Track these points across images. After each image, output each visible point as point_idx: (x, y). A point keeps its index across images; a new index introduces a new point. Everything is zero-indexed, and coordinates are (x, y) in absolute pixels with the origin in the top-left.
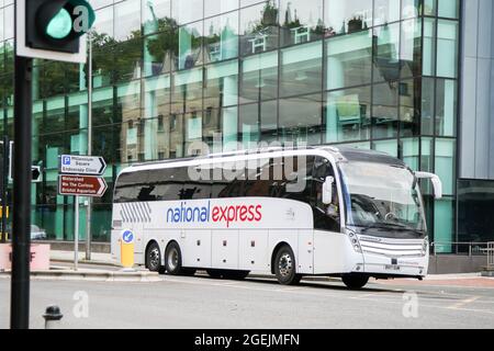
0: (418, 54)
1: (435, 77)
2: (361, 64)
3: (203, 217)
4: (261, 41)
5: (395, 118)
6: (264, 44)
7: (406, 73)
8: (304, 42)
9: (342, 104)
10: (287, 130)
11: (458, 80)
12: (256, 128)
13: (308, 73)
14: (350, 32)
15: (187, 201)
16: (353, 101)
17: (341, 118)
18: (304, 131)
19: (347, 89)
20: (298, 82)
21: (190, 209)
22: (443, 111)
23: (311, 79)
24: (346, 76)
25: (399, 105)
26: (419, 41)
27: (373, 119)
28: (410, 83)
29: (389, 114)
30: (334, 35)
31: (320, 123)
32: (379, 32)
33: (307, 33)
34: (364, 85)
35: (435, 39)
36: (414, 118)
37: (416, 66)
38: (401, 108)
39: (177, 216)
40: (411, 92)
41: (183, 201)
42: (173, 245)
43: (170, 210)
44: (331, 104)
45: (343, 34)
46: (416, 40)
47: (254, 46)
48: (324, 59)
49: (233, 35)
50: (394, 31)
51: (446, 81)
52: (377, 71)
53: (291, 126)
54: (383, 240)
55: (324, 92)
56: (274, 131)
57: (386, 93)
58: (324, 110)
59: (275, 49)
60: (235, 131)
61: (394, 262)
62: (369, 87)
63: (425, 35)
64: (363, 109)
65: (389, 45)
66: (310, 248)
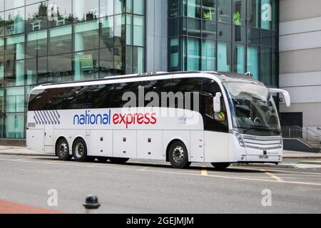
0: (124, 33)
1: (132, 46)
2: (93, 37)
3: (105, 121)
4: (37, 24)
5: (112, 67)
6: (39, 26)
7: (118, 43)
8: (61, 25)
9: (83, 59)
10: (53, 73)
11: (145, 47)
12: (35, 72)
13: (64, 42)
14: (87, 20)
15: (91, 110)
16: (89, 58)
17: (83, 67)
18: (62, 74)
19: (85, 51)
20: (59, 47)
21: (93, 115)
22: (137, 65)
23: (66, 45)
24: (85, 44)
25: (114, 61)
26: (124, 26)
27: (100, 68)
28: (120, 49)
29: (109, 65)
30: (79, 22)
31: (71, 70)
32: (103, 21)
33: (63, 20)
34: (95, 49)
35: (132, 25)
36: (122, 67)
37: (123, 40)
38: (115, 62)
39: (82, 120)
40: (120, 53)
41: (88, 110)
42: (79, 141)
43: (76, 116)
44: (77, 59)
45: (83, 21)
46: (122, 25)
47: (34, 26)
48: (73, 34)
49: (22, 21)
50: (111, 20)
51: (139, 48)
52: (102, 41)
53: (55, 71)
54: (258, 137)
55: (73, 53)
56: (45, 74)
57: (107, 54)
58: (73, 63)
59: (45, 29)
60: (23, 74)
61: (265, 153)
62: (97, 51)
63: (127, 23)
64: (94, 62)
65: (108, 28)
66: (201, 144)
